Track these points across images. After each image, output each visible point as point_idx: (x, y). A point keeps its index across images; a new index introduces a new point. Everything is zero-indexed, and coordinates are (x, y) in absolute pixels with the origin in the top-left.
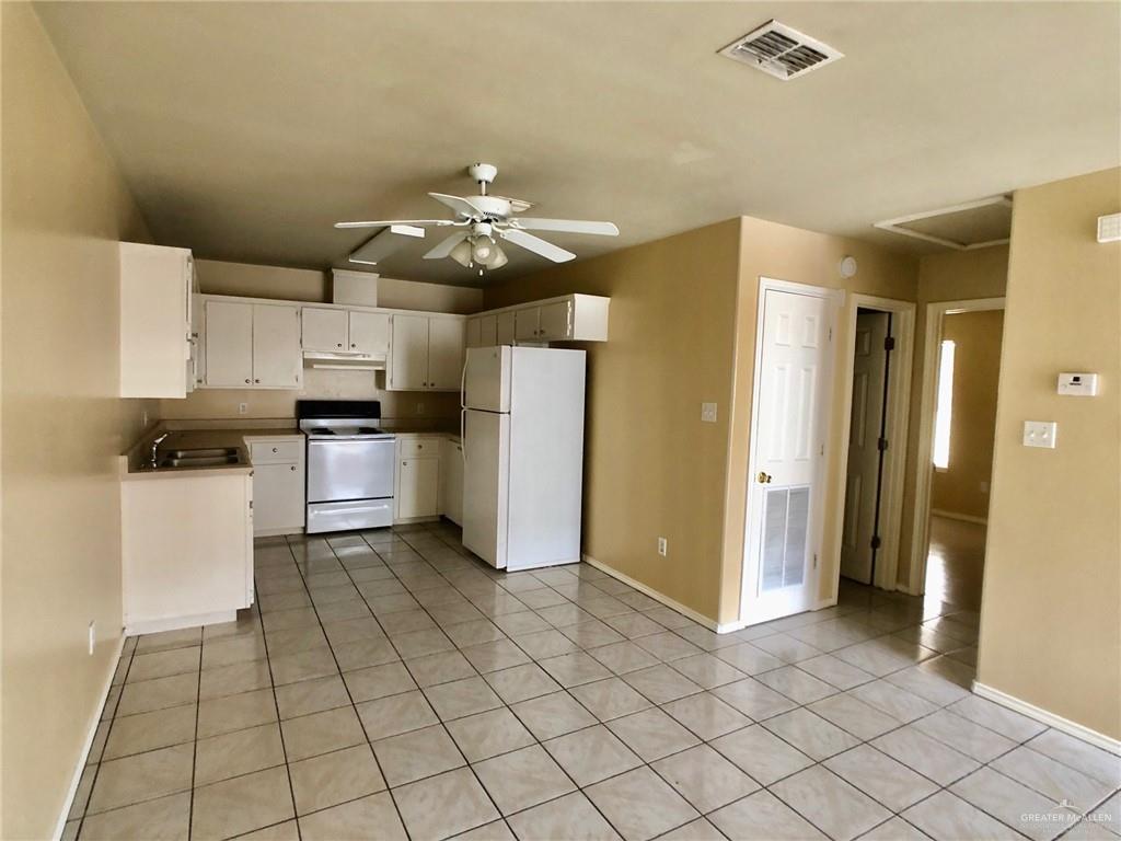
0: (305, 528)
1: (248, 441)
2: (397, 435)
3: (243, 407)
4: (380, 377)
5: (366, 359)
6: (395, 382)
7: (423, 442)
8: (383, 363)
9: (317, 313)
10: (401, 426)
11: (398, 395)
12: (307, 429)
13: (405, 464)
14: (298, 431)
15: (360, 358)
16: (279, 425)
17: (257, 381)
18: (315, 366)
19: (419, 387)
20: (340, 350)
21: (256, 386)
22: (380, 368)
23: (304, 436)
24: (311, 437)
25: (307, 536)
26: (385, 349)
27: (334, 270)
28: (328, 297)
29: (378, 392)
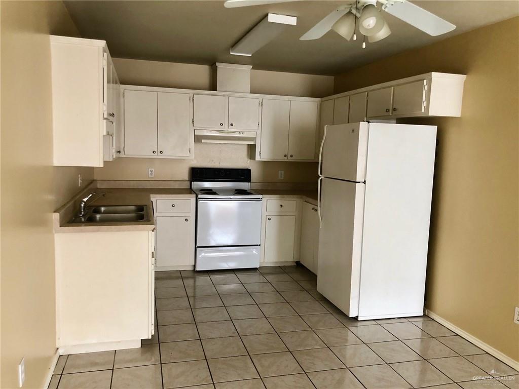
0: (195, 266)
1: (154, 198)
2: (264, 196)
3: (151, 171)
4: (252, 149)
5: (241, 135)
6: (264, 153)
7: (284, 203)
8: (254, 139)
9: (205, 98)
10: (268, 189)
11: (265, 164)
12: (197, 190)
13: (269, 219)
14: (190, 191)
15: (237, 135)
16: (177, 186)
17: (161, 152)
18: (203, 141)
19: (281, 158)
20: (221, 128)
21: (161, 156)
22: (252, 143)
23: (195, 195)
24: (200, 196)
25: (196, 272)
26: (255, 127)
27: (217, 64)
28: (213, 87)
29: (249, 161)
